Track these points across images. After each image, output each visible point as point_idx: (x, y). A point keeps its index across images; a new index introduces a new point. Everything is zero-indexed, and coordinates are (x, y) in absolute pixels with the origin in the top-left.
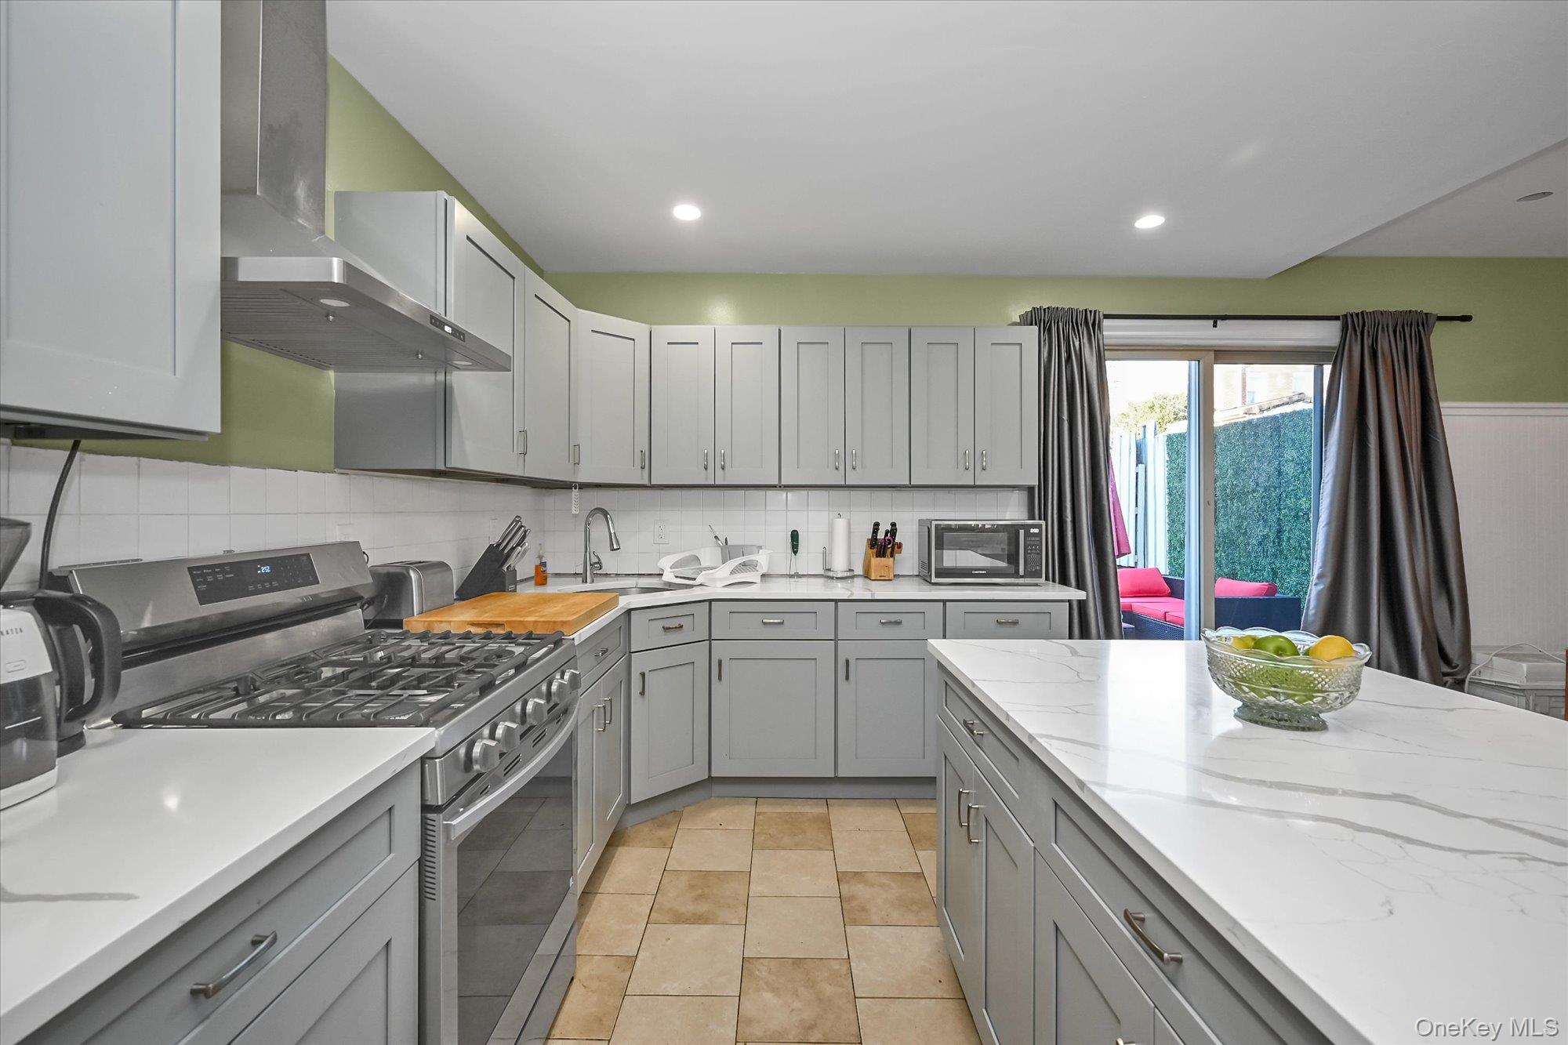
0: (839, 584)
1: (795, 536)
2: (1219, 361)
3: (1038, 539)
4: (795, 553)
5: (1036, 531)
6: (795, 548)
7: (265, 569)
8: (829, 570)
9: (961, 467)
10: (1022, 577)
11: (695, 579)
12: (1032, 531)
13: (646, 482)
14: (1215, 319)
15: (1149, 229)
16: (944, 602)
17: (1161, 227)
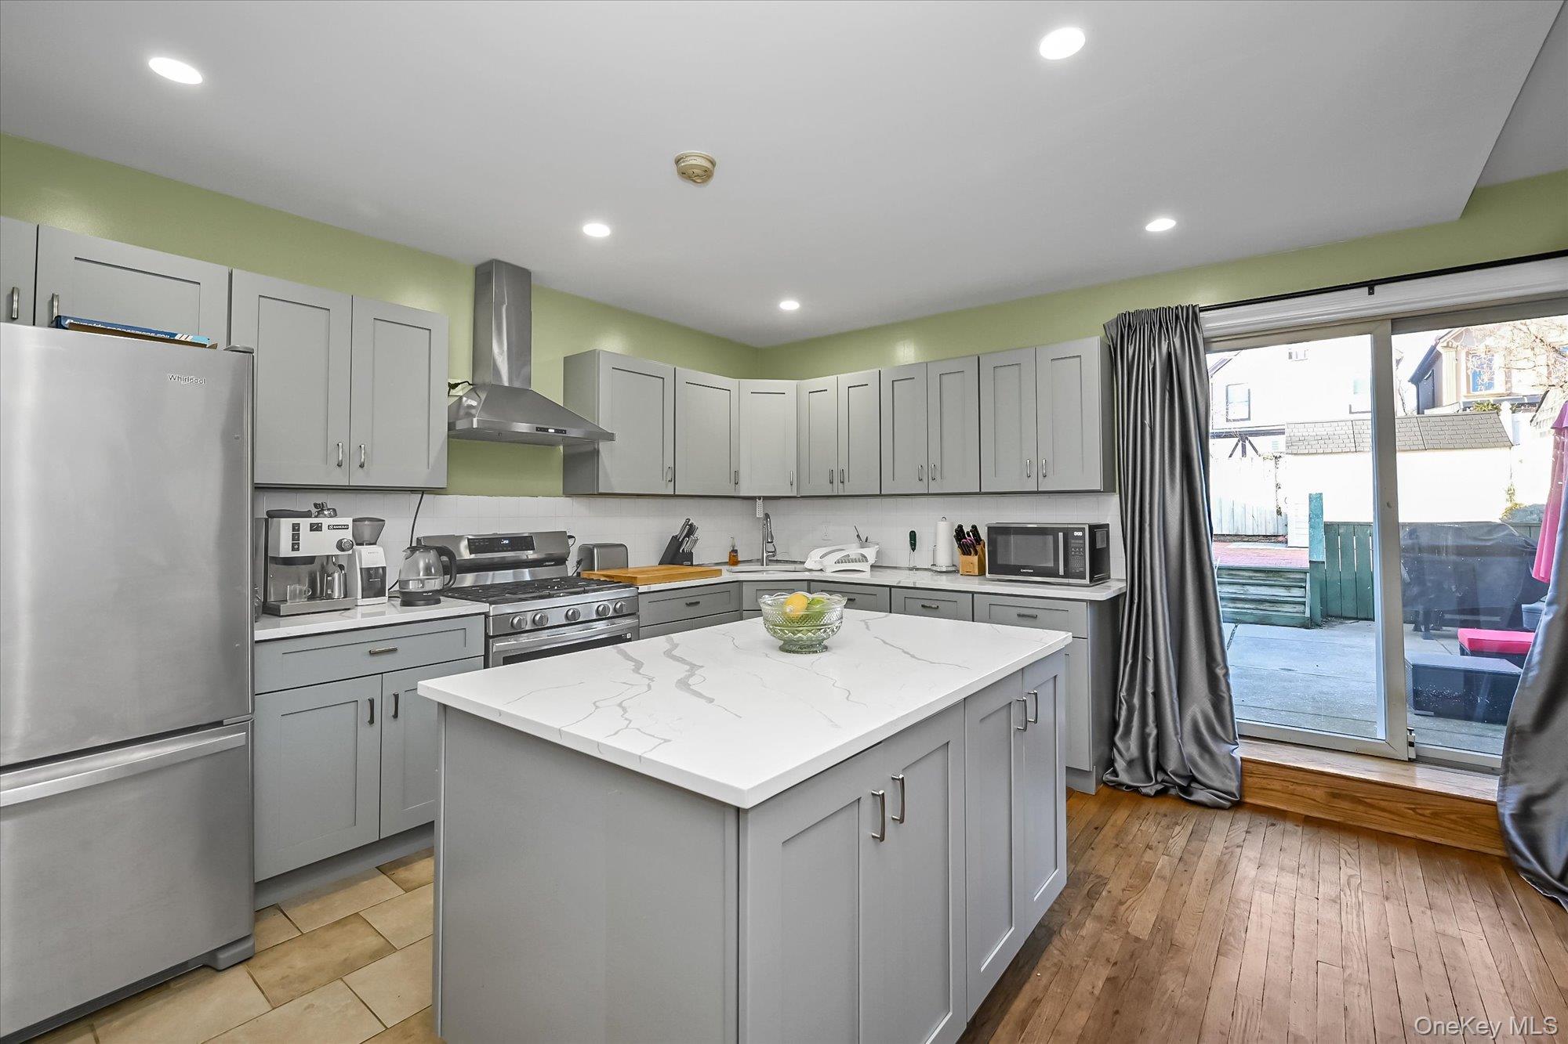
0: (944, 577)
1: (913, 535)
2: (1401, 331)
3: (1081, 542)
4: (914, 549)
5: (1080, 534)
6: (913, 546)
7: (507, 542)
8: (935, 565)
9: (1025, 475)
10: (1062, 577)
11: (803, 563)
12: (1076, 534)
13: (794, 494)
14: (1371, 285)
15: (1165, 232)
16: (973, 593)
17: (1173, 229)
